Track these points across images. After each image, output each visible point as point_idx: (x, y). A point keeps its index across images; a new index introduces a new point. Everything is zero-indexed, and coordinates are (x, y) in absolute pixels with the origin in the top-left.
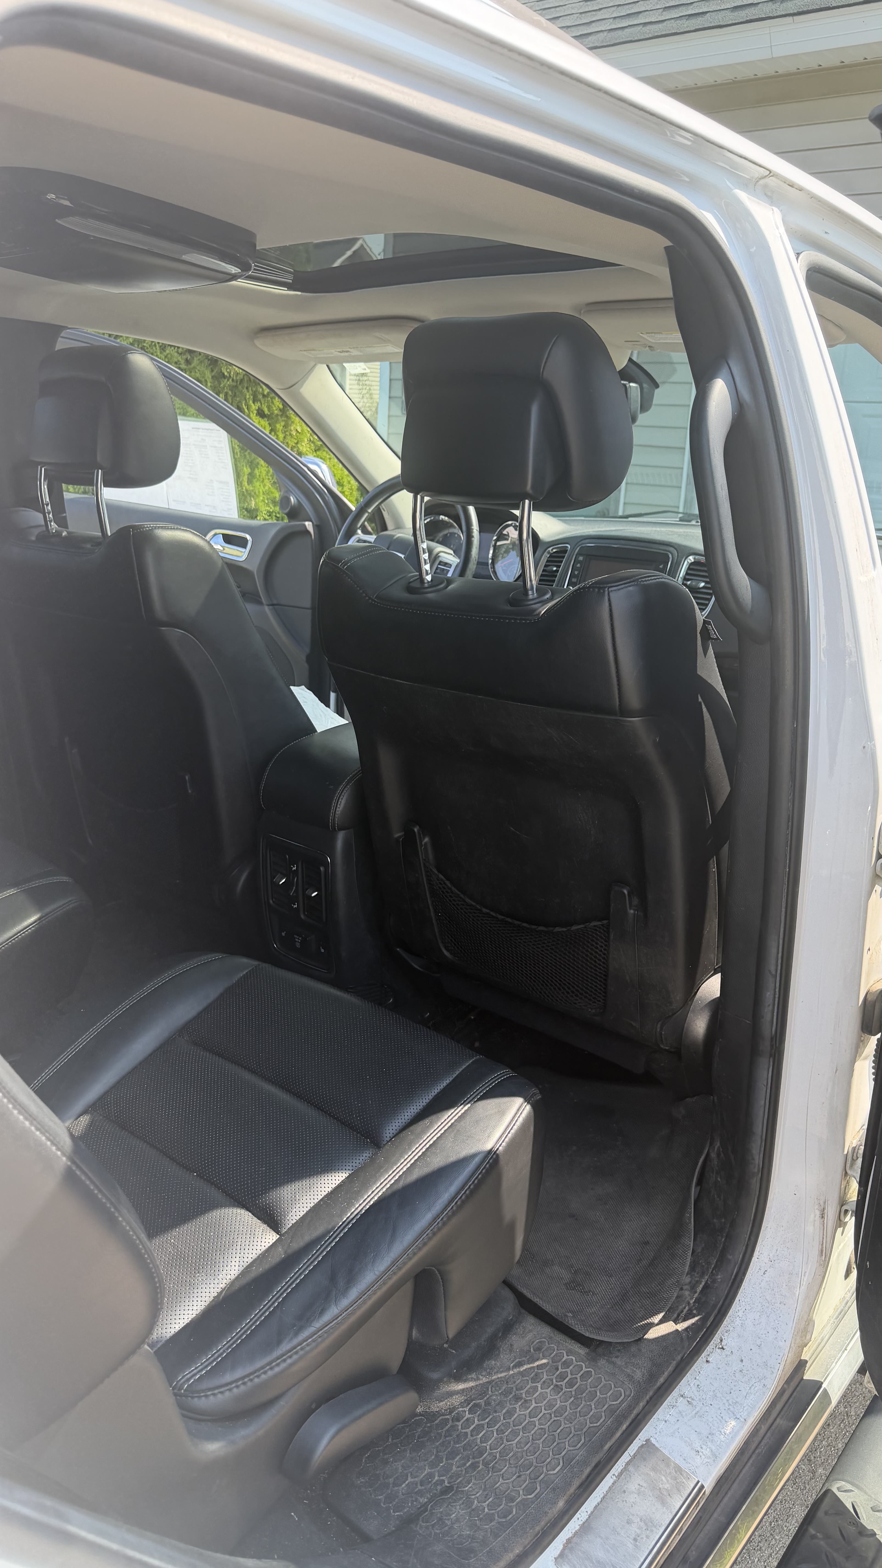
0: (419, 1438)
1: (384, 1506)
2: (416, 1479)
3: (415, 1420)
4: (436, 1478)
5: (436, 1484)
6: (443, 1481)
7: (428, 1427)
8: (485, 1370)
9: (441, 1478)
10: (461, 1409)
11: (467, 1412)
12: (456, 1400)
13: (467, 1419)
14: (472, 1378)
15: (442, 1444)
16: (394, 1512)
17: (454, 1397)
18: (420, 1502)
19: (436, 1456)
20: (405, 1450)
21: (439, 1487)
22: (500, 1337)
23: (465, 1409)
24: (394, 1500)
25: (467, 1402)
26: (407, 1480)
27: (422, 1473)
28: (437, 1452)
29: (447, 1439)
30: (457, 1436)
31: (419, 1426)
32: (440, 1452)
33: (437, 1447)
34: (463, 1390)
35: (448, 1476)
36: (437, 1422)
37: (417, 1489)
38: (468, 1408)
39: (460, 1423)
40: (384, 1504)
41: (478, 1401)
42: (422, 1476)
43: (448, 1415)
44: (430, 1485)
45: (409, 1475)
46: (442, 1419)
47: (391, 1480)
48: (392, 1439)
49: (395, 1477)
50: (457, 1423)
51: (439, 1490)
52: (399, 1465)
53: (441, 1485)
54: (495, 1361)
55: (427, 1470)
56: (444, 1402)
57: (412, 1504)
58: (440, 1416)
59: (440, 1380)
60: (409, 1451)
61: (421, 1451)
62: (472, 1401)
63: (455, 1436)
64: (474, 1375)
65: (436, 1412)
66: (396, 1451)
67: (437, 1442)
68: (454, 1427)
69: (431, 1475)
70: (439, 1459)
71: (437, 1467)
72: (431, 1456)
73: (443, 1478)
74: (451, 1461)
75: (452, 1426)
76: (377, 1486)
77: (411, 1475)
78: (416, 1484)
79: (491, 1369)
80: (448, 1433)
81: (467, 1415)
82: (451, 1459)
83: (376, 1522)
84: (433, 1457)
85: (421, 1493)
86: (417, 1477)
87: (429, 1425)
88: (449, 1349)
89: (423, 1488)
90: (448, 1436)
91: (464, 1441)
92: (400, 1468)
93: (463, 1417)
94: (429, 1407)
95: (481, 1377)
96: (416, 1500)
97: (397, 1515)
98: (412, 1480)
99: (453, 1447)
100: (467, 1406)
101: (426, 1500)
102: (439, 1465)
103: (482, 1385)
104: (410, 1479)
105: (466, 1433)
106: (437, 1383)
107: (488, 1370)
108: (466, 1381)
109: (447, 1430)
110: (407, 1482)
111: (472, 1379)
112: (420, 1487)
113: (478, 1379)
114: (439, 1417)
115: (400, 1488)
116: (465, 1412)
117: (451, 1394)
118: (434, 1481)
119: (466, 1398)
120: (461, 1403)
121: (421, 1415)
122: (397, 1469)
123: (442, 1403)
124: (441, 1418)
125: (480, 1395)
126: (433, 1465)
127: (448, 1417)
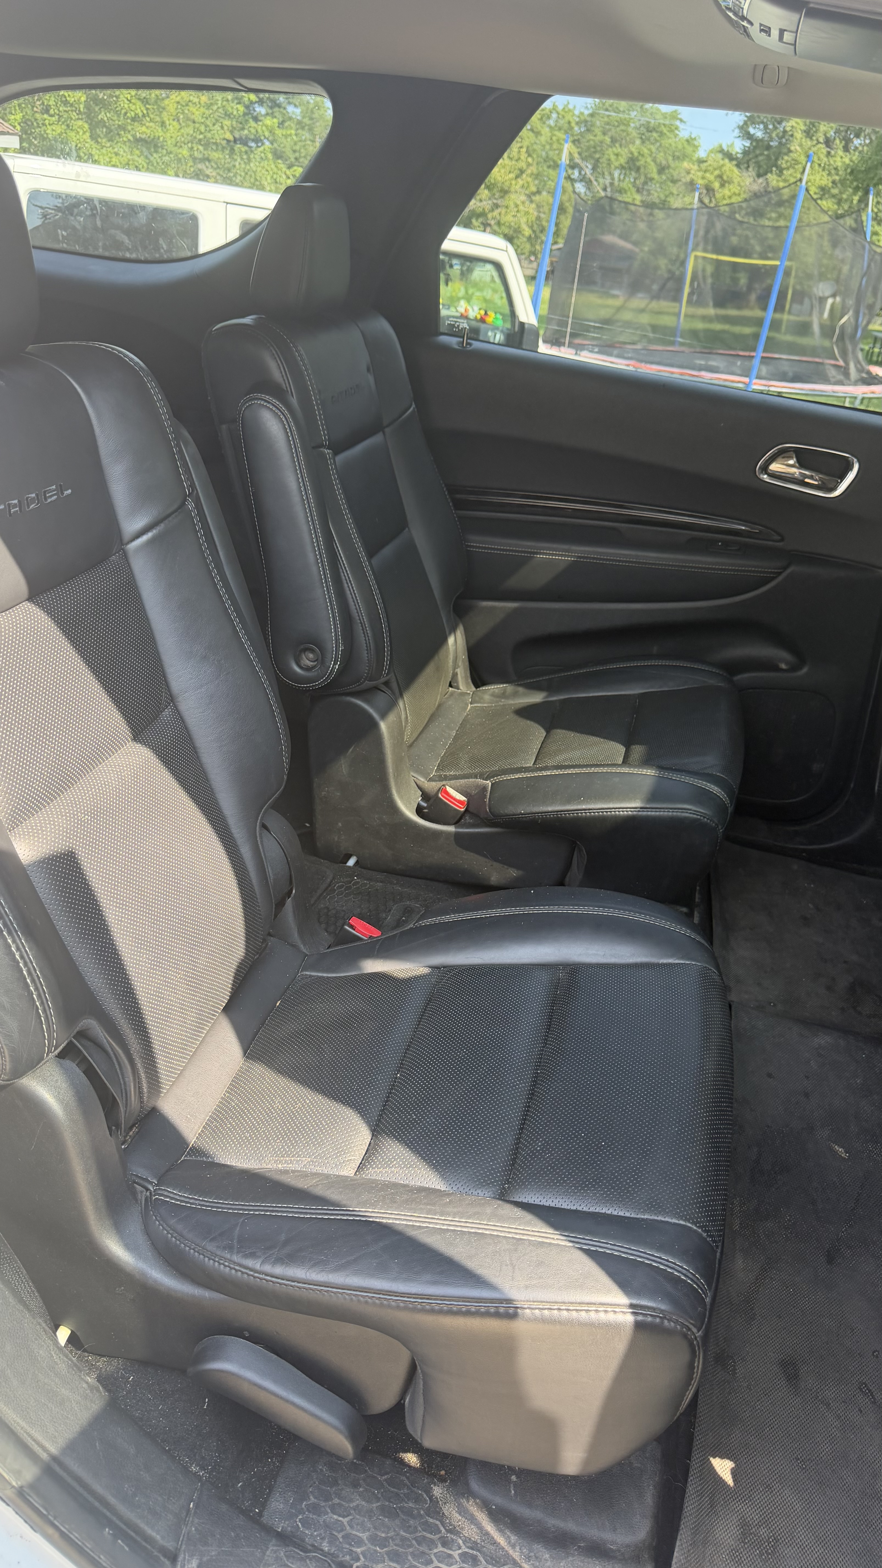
0: (400, 1508)
1: (303, 1506)
2: (348, 1528)
3: (421, 1494)
4: (359, 1550)
5: (351, 1552)
6: (358, 1559)
7: (420, 1512)
8: (530, 1551)
9: (361, 1556)
10: (461, 1542)
11: (460, 1551)
12: (469, 1531)
13: (450, 1556)
14: (509, 1537)
15: (404, 1539)
16: (300, 1520)
17: (473, 1527)
18: (321, 1543)
19: (386, 1539)
20: (378, 1500)
21: (348, 1558)
22: (579, 1547)
23: (464, 1547)
24: (314, 1514)
25: (474, 1546)
26: (344, 1517)
27: (358, 1531)
28: (392, 1538)
29: (414, 1542)
30: (423, 1553)
31: (415, 1502)
32: (393, 1540)
33: (398, 1535)
34: (487, 1534)
35: (367, 1564)
36: (431, 1520)
37: (336, 1534)
38: (467, 1550)
39: (440, 1548)
40: (306, 1505)
41: (482, 1559)
42: (354, 1532)
43: (445, 1529)
44: (348, 1546)
45: (351, 1517)
46: (437, 1525)
47: (336, 1501)
48: (385, 1480)
49: (342, 1502)
50: (440, 1545)
51: (343, 1559)
52: (358, 1501)
53: (352, 1559)
54: (551, 1557)
55: (364, 1536)
56: (460, 1518)
57: (317, 1536)
58: (440, 1521)
59: (474, 1496)
60: (379, 1504)
61: (385, 1517)
62: (478, 1551)
63: (421, 1549)
64: (513, 1538)
65: (443, 1513)
66: (373, 1490)
67: (404, 1531)
68: (431, 1544)
69: (360, 1542)
70: (383, 1543)
71: (372, 1544)
72: (383, 1532)
73: (362, 1559)
74: (386, 1558)
75: (432, 1541)
76: (324, 1487)
77: (351, 1519)
78: (342, 1530)
79: (537, 1558)
80: (421, 1541)
81: (456, 1554)
82: (389, 1557)
83: (282, 1506)
84: (383, 1535)
85: (333, 1540)
86: (352, 1527)
87: (422, 1512)
88: (512, 1485)
89: (341, 1540)
90: (416, 1541)
91: (419, 1563)
92: (355, 1504)
93: (451, 1549)
94: (445, 1503)
95: (518, 1548)
96: (323, 1539)
97: (298, 1525)
98: (346, 1523)
99: (407, 1553)
100: (468, 1547)
101: (326, 1549)
102: (375, 1546)
103: (507, 1555)
104: (345, 1521)
105: (431, 1562)
106: (469, 1493)
107: (532, 1554)
108: (500, 1531)
109: (424, 1537)
110: (341, 1519)
111: (508, 1539)
112: (340, 1536)
113: (513, 1546)
114: (437, 1519)
115: (330, 1515)
116: (460, 1548)
117: (472, 1519)
118: (354, 1549)
119: (479, 1541)
120: (470, 1539)
121: (431, 1498)
122: (351, 1501)
123: (457, 1515)
124: (438, 1523)
125: (491, 1558)
126: (373, 1539)
127: (443, 1530)
